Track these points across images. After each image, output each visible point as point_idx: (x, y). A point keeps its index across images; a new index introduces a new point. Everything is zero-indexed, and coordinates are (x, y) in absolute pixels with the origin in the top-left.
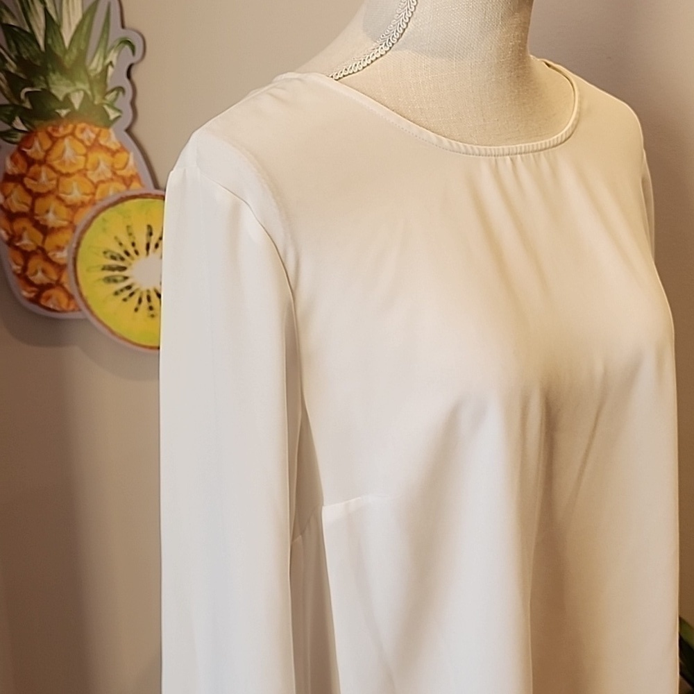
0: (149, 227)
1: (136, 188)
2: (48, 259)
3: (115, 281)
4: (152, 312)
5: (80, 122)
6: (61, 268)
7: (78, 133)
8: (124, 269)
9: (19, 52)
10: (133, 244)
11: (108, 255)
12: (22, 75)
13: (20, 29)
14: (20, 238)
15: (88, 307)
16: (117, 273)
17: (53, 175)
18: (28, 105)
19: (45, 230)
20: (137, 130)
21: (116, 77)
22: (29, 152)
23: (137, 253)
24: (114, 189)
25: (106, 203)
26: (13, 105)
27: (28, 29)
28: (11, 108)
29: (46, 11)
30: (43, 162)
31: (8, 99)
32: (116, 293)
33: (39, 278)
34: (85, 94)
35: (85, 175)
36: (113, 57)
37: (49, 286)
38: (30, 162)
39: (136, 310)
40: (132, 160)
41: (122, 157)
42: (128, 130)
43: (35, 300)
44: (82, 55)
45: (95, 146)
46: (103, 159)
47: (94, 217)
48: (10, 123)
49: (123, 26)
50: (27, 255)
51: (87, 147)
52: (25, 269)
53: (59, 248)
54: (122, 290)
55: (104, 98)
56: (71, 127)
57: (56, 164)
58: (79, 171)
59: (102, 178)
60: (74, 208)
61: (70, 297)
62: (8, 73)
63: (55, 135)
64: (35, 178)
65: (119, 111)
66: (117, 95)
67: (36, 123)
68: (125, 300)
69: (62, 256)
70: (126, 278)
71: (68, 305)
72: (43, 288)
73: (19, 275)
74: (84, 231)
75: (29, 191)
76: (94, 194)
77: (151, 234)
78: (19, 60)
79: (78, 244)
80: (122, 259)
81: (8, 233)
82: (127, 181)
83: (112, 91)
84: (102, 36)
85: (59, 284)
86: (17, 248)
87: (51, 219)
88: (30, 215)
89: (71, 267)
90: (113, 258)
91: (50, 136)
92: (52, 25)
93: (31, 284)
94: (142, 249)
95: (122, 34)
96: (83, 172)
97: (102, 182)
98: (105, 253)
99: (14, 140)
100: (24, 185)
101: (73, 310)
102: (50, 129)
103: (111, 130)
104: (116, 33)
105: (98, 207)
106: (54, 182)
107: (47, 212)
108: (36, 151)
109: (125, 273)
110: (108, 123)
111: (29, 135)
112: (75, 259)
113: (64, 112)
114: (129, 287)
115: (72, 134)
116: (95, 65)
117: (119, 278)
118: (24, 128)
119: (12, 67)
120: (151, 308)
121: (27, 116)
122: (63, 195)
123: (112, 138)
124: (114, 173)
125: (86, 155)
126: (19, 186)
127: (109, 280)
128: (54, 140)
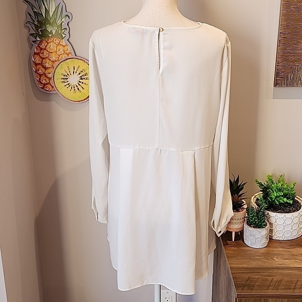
0: (74, 67)
1: (70, 56)
2: (46, 76)
3: (65, 82)
4: (75, 91)
5: (55, 38)
6: (50, 79)
7: (54, 41)
8: (67, 79)
9: (38, 19)
10: (70, 72)
11: (63, 75)
12: (39, 25)
13: (38, 12)
14: (39, 71)
15: (57, 90)
16: (65, 80)
17: (48, 53)
18: (41, 33)
19: (46, 68)
20: (69, 40)
21: (64, 25)
22: (41, 46)
23: (71, 74)
24: (64, 57)
25: (62, 60)
26: (36, 33)
27: (40, 12)
28: (36, 34)
29: (45, 7)
30: (45, 49)
31: (35, 32)
32: (65, 86)
33: (44, 82)
34: (56, 30)
35: (56, 53)
36: (63, 20)
37: (47, 84)
38: (41, 49)
39: (71, 90)
40: (69, 47)
41: (66, 47)
42: (68, 40)
43: (43, 88)
44: (55, 19)
45: (59, 44)
46: (61, 47)
47: (59, 64)
48: (36, 39)
49: (66, 11)
50: (40, 75)
51: (57, 45)
52: (40, 79)
53: (49, 73)
54: (67, 85)
55: (61, 31)
56: (52, 39)
57: (48, 50)
58: (55, 52)
59: (61, 53)
60: (53, 62)
61: (53, 87)
62: (35, 24)
63: (48, 41)
64: (43, 54)
65: (66, 35)
66: (65, 30)
67: (43, 38)
68: (68, 88)
69: (50, 75)
70: (68, 81)
71: (52, 89)
72: (45, 84)
73: (38, 81)
74: (56, 68)
75: (41, 57)
76: (59, 58)
77: (74, 69)
78: (38, 21)
79: (55, 72)
80: (67, 76)
81: (35, 69)
82: (68, 54)
83: (64, 29)
84: (61, 12)
85: (49, 83)
86: (38, 73)
87: (47, 65)
88: (41, 64)
89: (53, 78)
90: (64, 76)
91: (47, 42)
92: (47, 11)
93: (42, 83)
94: (72, 73)
95: (66, 13)
96: (56, 52)
97: (61, 54)
98: (62, 74)
99: (37, 43)
100: (40, 56)
101: (53, 91)
102: (47, 40)
103: (63, 40)
104: (64, 13)
105: (60, 61)
106: (48, 55)
107: (46, 63)
108: (43, 46)
109: (67, 80)
110: (63, 38)
111: (41, 42)
112: (54, 76)
113: (50, 35)
114: (69, 84)
115: (53, 41)
116: (59, 22)
117: (66, 82)
118: (39, 40)
119: (36, 23)
120: (75, 90)
121: (40, 36)
122: (50, 58)
123: (64, 42)
124: (64, 52)
125: (56, 47)
126: (38, 56)
127: (63, 82)
128: (48, 43)
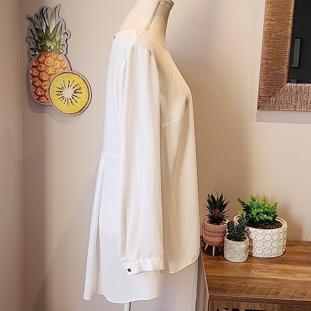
0: (69, 81)
1: (66, 70)
2: (42, 89)
3: (59, 95)
4: (68, 104)
5: (53, 53)
6: (45, 91)
7: (52, 55)
8: (62, 92)
9: (39, 34)
10: (65, 85)
11: (58, 88)
12: (39, 41)
13: (39, 29)
14: (36, 83)
15: (52, 102)
16: (60, 93)
17: (45, 66)
18: (40, 48)
19: (42, 81)
20: (67, 56)
21: (63, 42)
22: (39, 60)
23: (65, 88)
24: (61, 71)
25: (58, 74)
26: (36, 48)
27: (41, 29)
28: (36, 49)
29: (46, 24)
30: (43, 63)
31: (35, 46)
32: (59, 98)
33: (39, 93)
34: (55, 45)
35: (53, 67)
36: (62, 37)
37: (42, 96)
38: (40, 63)
39: (64, 103)
40: (66, 62)
41: (63, 62)
42: (65, 55)
43: (38, 100)
44: (55, 36)
45: (57, 59)
46: (58, 62)
47: (55, 78)
48: (35, 53)
49: (65, 29)
50: (37, 87)
51: (54, 59)
52: (36, 91)
53: (45, 86)
54: (61, 98)
55: (59, 47)
56: (51, 54)
57: (46, 63)
58: (52, 65)
59: (58, 67)
60: (50, 75)
61: (47, 99)
62: (35, 40)
63: (46, 56)
64: (41, 67)
65: (63, 50)
66: (63, 46)
67: (42, 53)
68: (61, 100)
69: (46, 88)
70: (62, 94)
71: (47, 101)
72: (40, 96)
73: (34, 93)
74: (52, 81)
75: (39, 70)
76: (55, 72)
77: (69, 83)
78: (39, 37)
79: (50, 85)
80: (61, 89)
81: (32, 81)
82: (64, 69)
83: (62, 45)
84: (60, 31)
85: (45, 95)
86: (34, 85)
87: (44, 78)
88: (38, 77)
89: (48, 91)
90: (59, 89)
91: (45, 56)
92: (48, 28)
93: (37, 95)
94: (67, 87)
95: (65, 31)
96: (53, 66)
97: (58, 68)
98: (57, 87)
99: (36, 57)
100: (37, 69)
101: (48, 103)
102: (45, 54)
103: (61, 55)
104: (63, 31)
105: (56, 75)
106: (45, 68)
107: (43, 76)
108: (41, 60)
109: (62, 93)
110: (60, 53)
111: (40, 56)
112: (49, 89)
113: (49, 50)
114: (63, 97)
115: (51, 56)
116: (58, 39)
117: (60, 94)
118: (38, 54)
119: (37, 38)
120: (68, 103)
121: (40, 51)
122: (47, 72)
123: (61, 57)
124: (61, 66)
125: (54, 61)
126: (36, 69)
127: (57, 95)
128: (46, 57)
